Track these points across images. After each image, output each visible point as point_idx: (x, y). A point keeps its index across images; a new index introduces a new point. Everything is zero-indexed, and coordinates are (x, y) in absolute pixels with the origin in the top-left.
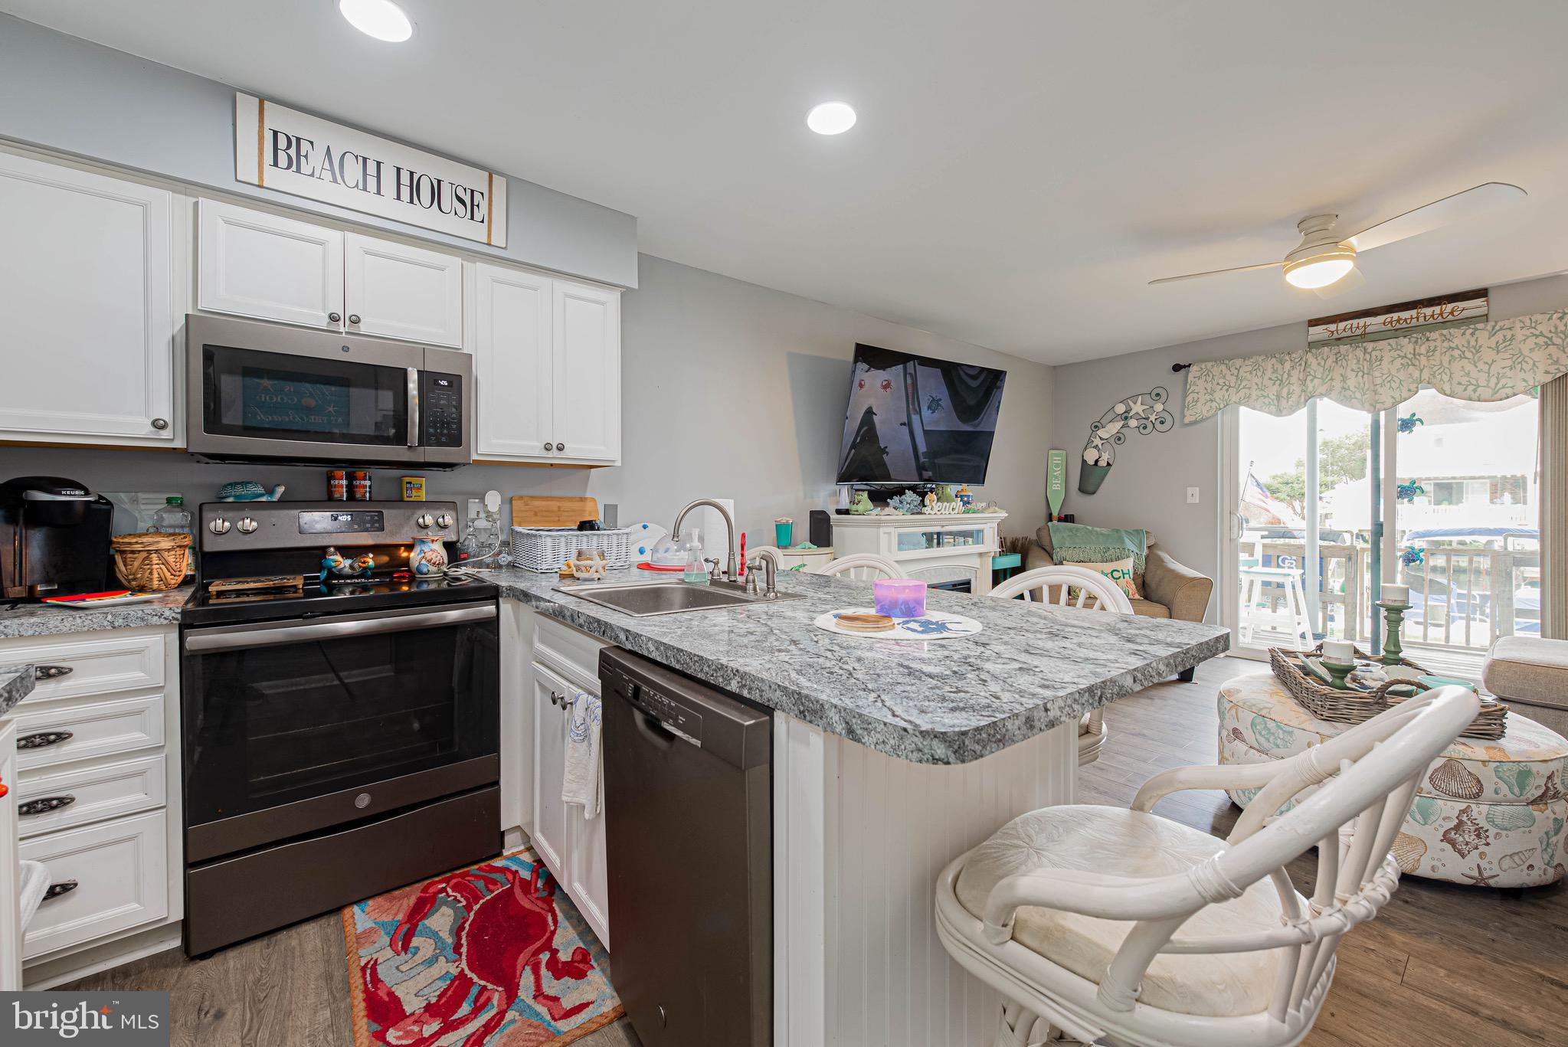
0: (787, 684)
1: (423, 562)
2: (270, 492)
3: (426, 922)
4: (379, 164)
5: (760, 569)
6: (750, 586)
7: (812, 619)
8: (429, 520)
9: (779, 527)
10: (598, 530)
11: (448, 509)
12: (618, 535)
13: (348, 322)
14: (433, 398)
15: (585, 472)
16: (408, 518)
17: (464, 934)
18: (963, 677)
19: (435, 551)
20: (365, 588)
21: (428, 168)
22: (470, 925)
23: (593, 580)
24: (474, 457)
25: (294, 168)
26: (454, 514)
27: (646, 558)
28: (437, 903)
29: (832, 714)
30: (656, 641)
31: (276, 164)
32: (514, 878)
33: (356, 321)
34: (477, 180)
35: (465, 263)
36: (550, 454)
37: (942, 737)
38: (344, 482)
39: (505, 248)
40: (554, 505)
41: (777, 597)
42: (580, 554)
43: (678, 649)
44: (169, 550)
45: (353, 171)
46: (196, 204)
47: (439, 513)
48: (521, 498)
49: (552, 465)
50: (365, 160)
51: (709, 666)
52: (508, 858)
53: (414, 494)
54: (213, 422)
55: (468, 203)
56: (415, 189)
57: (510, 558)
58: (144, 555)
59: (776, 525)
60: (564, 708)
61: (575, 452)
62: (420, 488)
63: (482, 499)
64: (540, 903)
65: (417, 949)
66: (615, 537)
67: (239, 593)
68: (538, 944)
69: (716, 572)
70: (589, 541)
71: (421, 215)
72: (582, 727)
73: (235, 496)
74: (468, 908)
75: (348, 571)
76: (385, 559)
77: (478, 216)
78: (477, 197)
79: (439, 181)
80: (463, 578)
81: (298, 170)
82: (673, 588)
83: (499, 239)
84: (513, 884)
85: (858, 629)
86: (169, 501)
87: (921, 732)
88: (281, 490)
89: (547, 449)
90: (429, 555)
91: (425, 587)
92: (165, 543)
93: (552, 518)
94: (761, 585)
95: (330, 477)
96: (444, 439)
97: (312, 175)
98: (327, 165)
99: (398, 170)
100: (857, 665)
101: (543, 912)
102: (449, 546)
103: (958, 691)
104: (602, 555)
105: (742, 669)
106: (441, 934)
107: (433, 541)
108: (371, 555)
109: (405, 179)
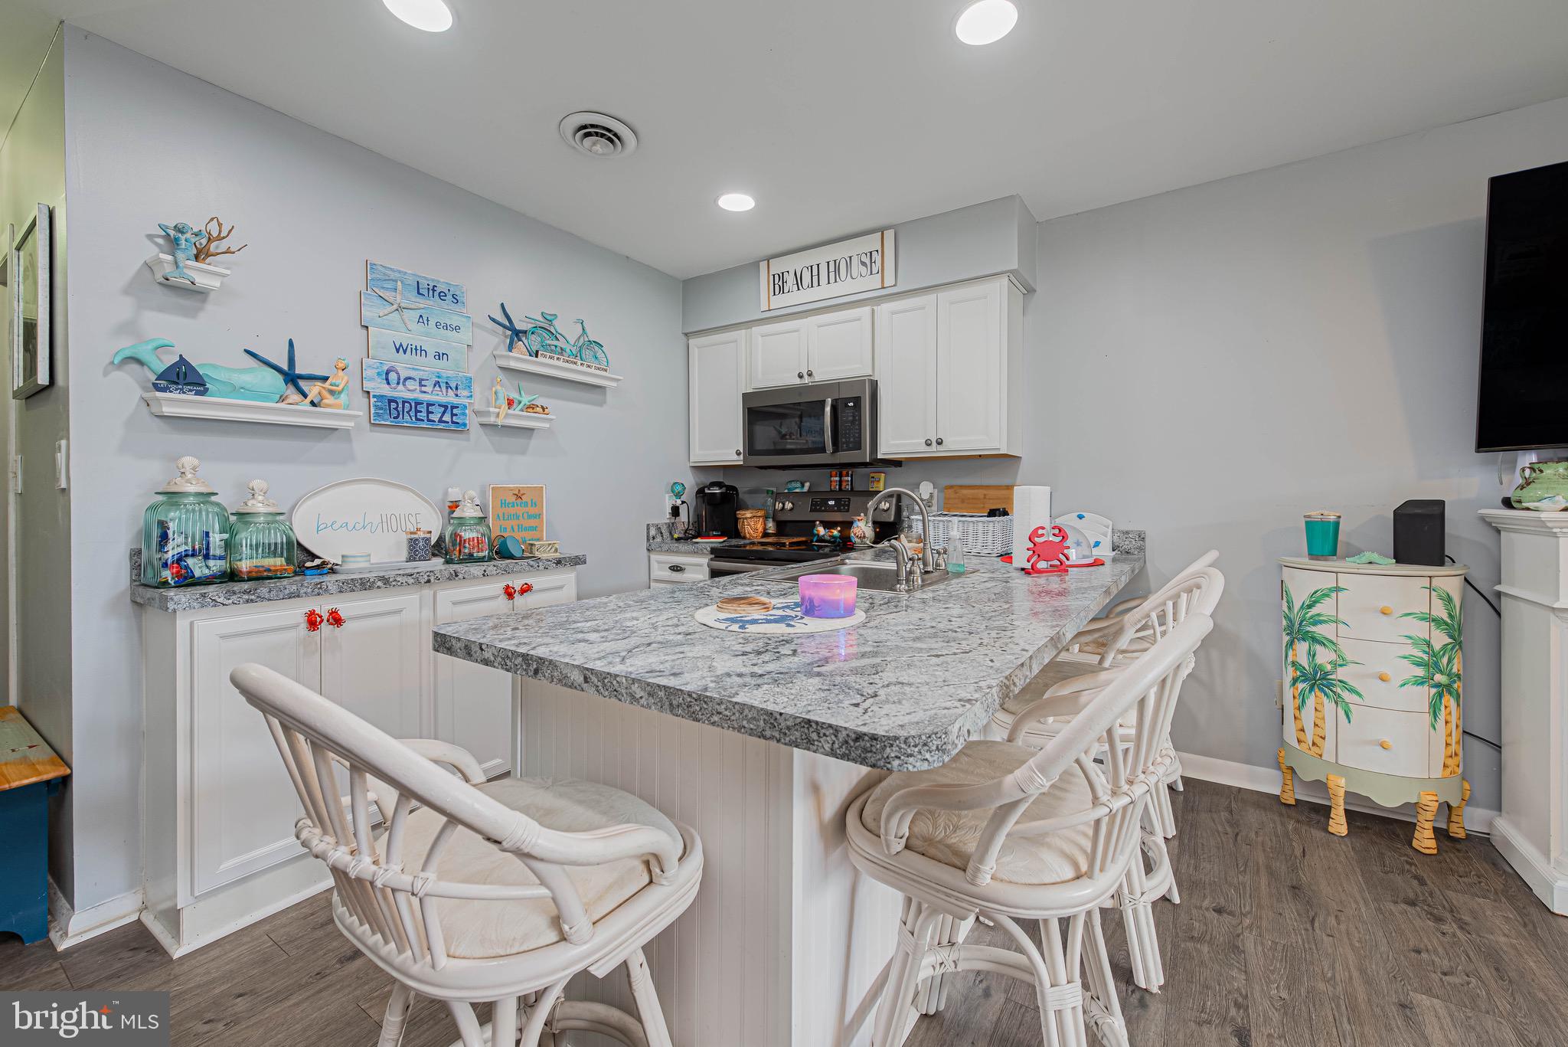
2: (803, 486)
4: (818, 266)
13: (806, 377)
14: (844, 416)
21: (845, 252)
24: (881, 456)
25: (782, 292)
26: (893, 500)
31: (774, 295)
33: (810, 375)
34: (874, 242)
35: (873, 308)
36: (934, 448)
38: (838, 479)
39: (894, 286)
40: (980, 493)
45: (807, 276)
46: (749, 332)
50: (811, 267)
54: (752, 450)
55: (870, 265)
56: (837, 270)
58: (742, 520)
59: (1306, 522)
61: (957, 444)
62: (879, 481)
63: (918, 488)
71: (841, 288)
77: (875, 270)
78: (874, 255)
79: (851, 258)
81: (784, 292)
83: (889, 280)
86: (767, 492)
88: (807, 485)
89: (928, 444)
92: (748, 515)
95: (831, 476)
97: (789, 292)
98: (795, 282)
99: (828, 263)
107: (859, 520)
109: (832, 268)
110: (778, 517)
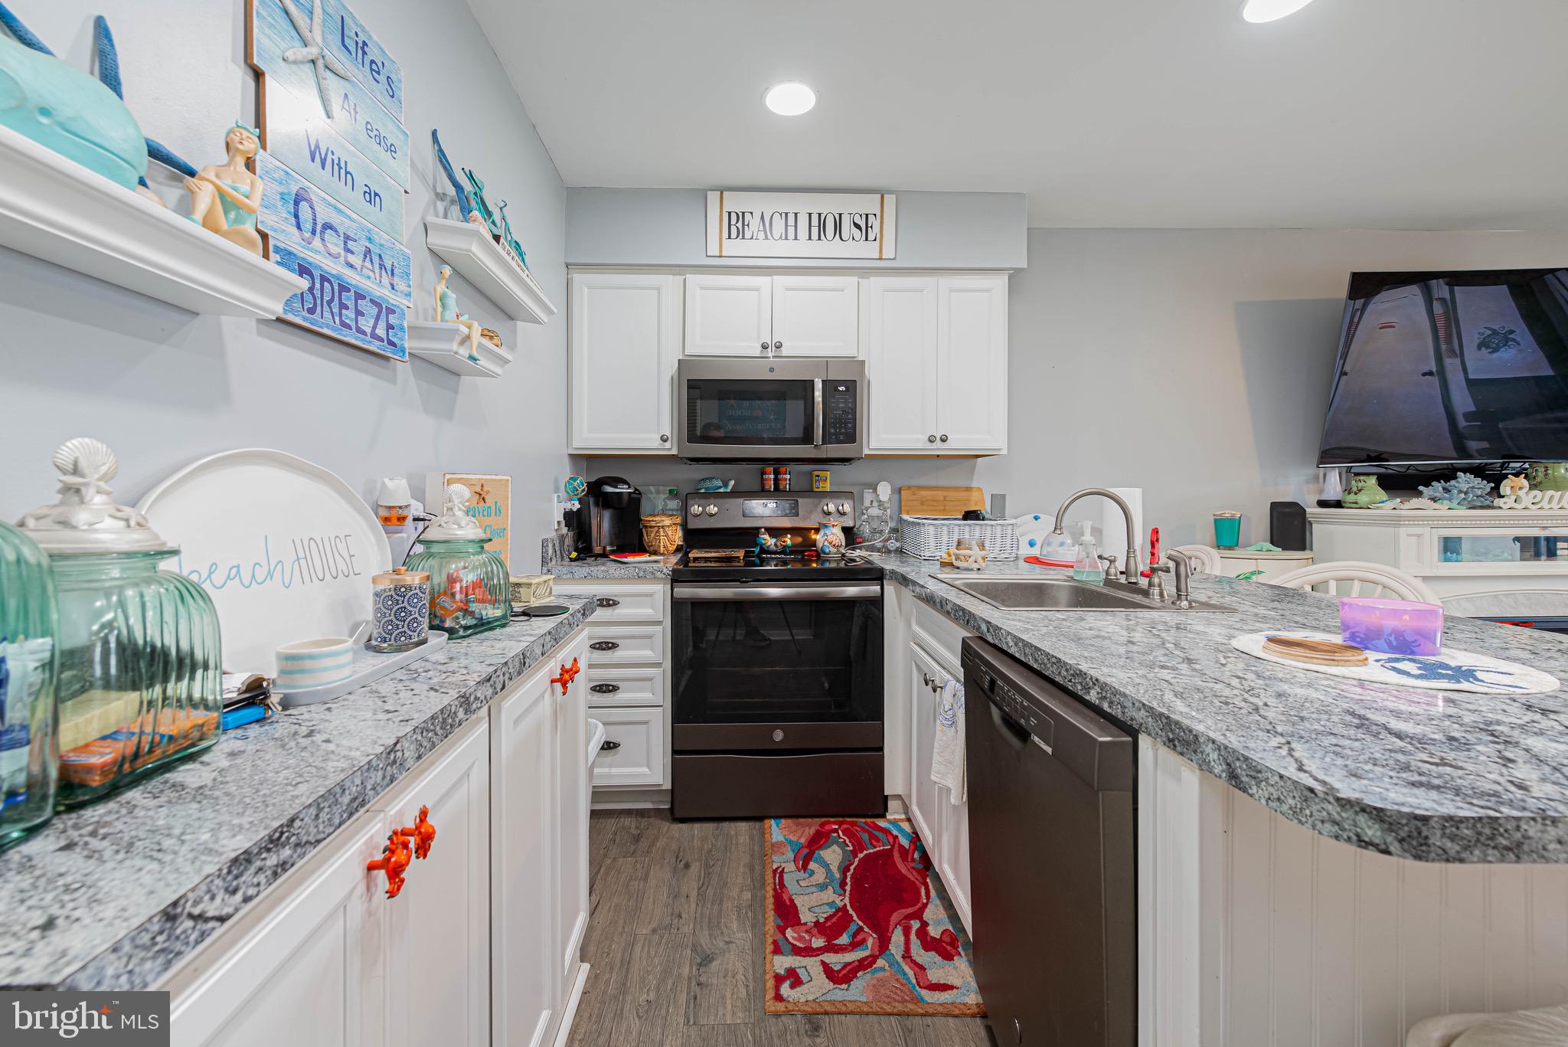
0: (1155, 705)
1: (826, 543)
2: (726, 485)
3: (821, 852)
4: (796, 214)
5: (1168, 571)
6: (1156, 591)
7: (1231, 637)
8: (832, 507)
9: (1219, 523)
10: (983, 520)
11: (847, 498)
12: (1002, 525)
13: (774, 348)
14: (834, 402)
15: (971, 462)
16: (816, 506)
17: (849, 875)
18: (1467, 746)
19: (836, 535)
20: (785, 563)
21: (832, 206)
22: (854, 869)
23: (972, 570)
24: (866, 451)
25: (741, 237)
26: (852, 503)
27: (1035, 552)
28: (830, 841)
29: (1209, 748)
30: (1015, 636)
31: (729, 238)
32: (894, 842)
33: (779, 346)
34: (870, 203)
35: (860, 280)
36: (934, 446)
37: (1378, 814)
38: (772, 476)
39: (894, 259)
40: (940, 494)
41: (1191, 607)
42: (959, 543)
43: (1036, 647)
44: (668, 526)
45: (779, 224)
46: (685, 280)
47: (839, 501)
48: (909, 488)
49: (938, 456)
50: (786, 214)
51: (1067, 670)
52: (889, 821)
53: (821, 485)
55: (863, 228)
56: (822, 226)
57: (898, 544)
58: (656, 529)
60: (935, 691)
61: (960, 442)
62: (825, 480)
63: (875, 490)
64: (915, 873)
66: (999, 527)
67: (707, 559)
68: (910, 910)
69: (1112, 571)
70: (971, 531)
71: (830, 248)
72: (950, 712)
73: (706, 488)
74: (854, 854)
75: (773, 548)
76: (799, 540)
77: (871, 236)
78: (871, 218)
79: (840, 215)
80: (858, 559)
81: (743, 238)
82: (1059, 586)
83: (888, 253)
84: (893, 846)
85: (1296, 657)
86: (671, 491)
87: (1338, 799)
88: (732, 483)
89: (931, 441)
90: (831, 538)
91: (827, 565)
92: (667, 521)
93: (937, 508)
94: (1170, 589)
95: (763, 473)
96: (842, 437)
97: (752, 238)
98: (761, 228)
99: (810, 214)
100: (1272, 701)
101: (917, 882)
102: (847, 531)
103: (1443, 763)
104: (982, 546)
105: (1102, 679)
106: (831, 867)
107: (833, 526)
108: (789, 536)
109: (815, 222)
110: (693, 524)
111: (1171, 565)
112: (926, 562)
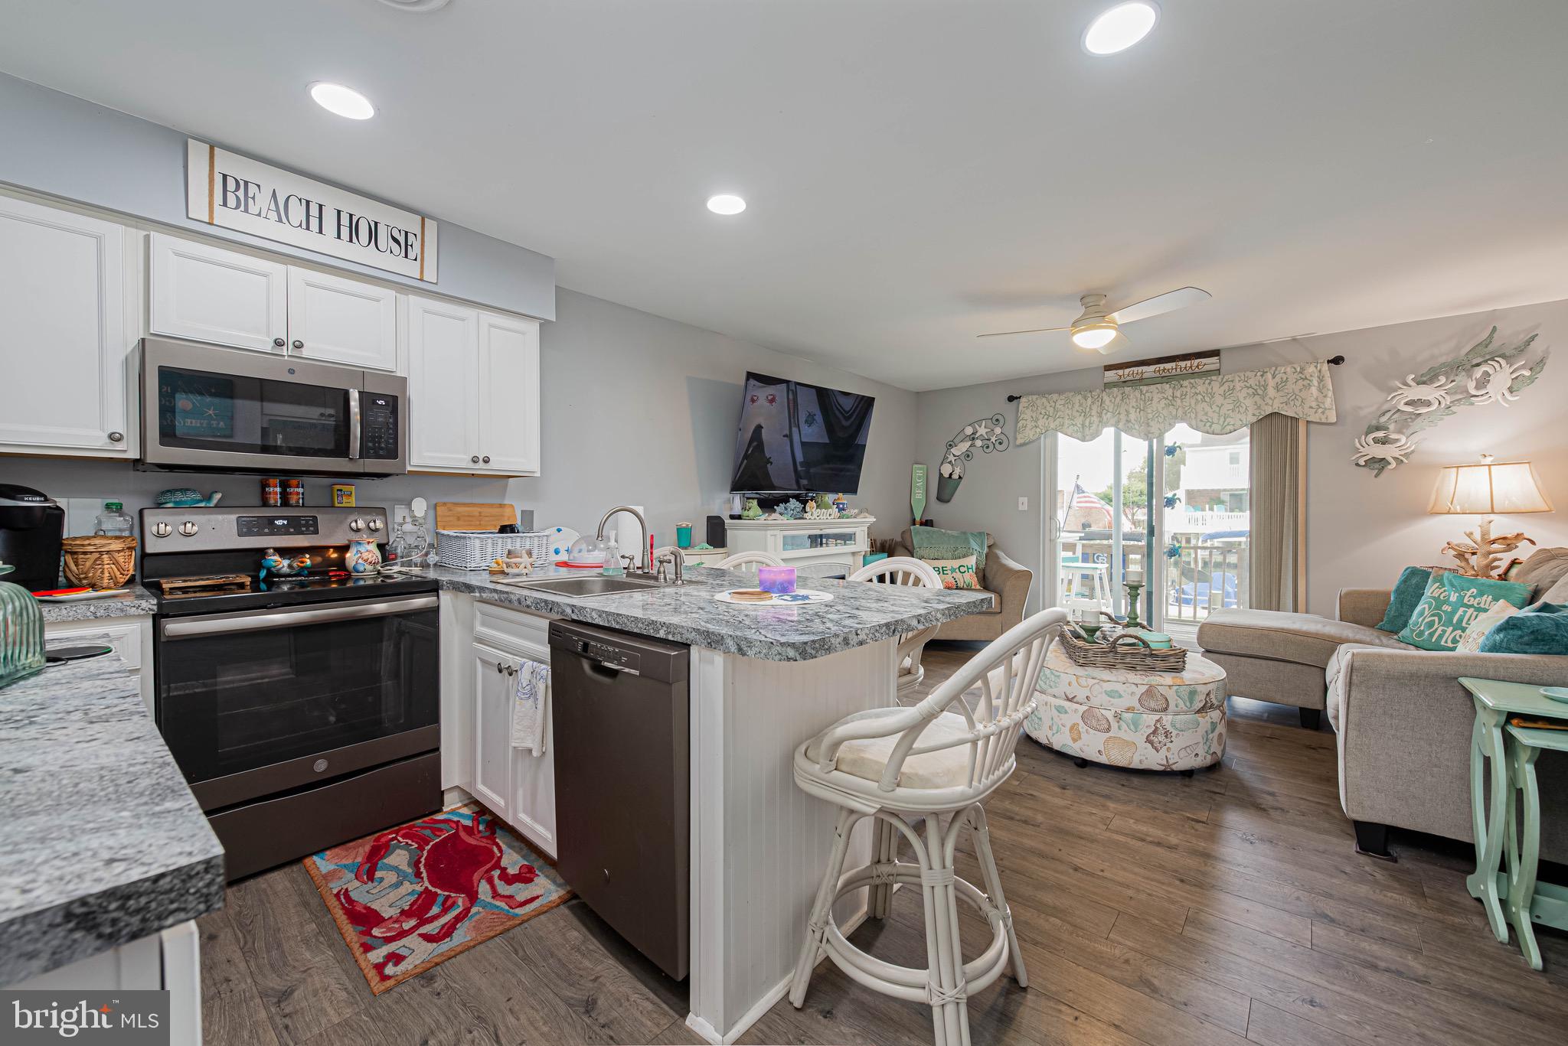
0: (699, 627)
1: (360, 561)
2: (208, 498)
3: (386, 860)
4: (321, 206)
5: (670, 562)
6: (662, 576)
7: (713, 596)
8: (361, 524)
9: (679, 530)
10: (518, 532)
11: (377, 514)
12: (539, 537)
13: (291, 346)
14: (372, 416)
15: (504, 481)
16: (341, 522)
18: (812, 621)
19: (370, 552)
20: (302, 585)
21: (366, 211)
23: (522, 575)
24: (409, 468)
25: (242, 208)
26: (384, 519)
27: (563, 557)
29: (730, 642)
30: (599, 611)
31: (225, 204)
33: (299, 346)
34: (412, 223)
35: (398, 295)
36: (477, 466)
37: (793, 645)
38: (278, 490)
39: (436, 284)
40: (475, 511)
41: (683, 584)
42: (510, 553)
43: (618, 614)
44: (119, 552)
45: (297, 213)
46: (147, 238)
47: (369, 518)
48: (445, 504)
49: (473, 475)
50: (308, 202)
51: (643, 623)
53: (345, 500)
54: (169, 435)
55: (404, 246)
56: (354, 230)
57: (437, 558)
58: (97, 555)
59: (677, 529)
60: (510, 674)
61: (497, 465)
62: (350, 495)
63: (409, 505)
65: (382, 879)
66: (536, 539)
67: (184, 590)
69: (632, 566)
70: (509, 541)
71: (359, 253)
72: (528, 687)
73: (175, 502)
75: (286, 570)
76: (319, 559)
77: (411, 255)
78: (411, 238)
79: (376, 224)
80: (395, 575)
81: (246, 211)
82: (593, 581)
83: (430, 275)
85: (746, 600)
86: (108, 507)
87: (781, 644)
88: (218, 496)
89: (474, 462)
90: (365, 555)
91: (362, 583)
92: (116, 545)
93: (476, 523)
94: (671, 576)
95: (264, 486)
96: (381, 452)
97: (259, 215)
98: (273, 206)
99: (339, 212)
100: (745, 618)
102: (381, 547)
103: (807, 627)
104: (530, 554)
105: (667, 622)
107: (369, 543)
108: (308, 556)
109: (345, 220)
110: (153, 546)
111: (672, 558)
112: (472, 573)
